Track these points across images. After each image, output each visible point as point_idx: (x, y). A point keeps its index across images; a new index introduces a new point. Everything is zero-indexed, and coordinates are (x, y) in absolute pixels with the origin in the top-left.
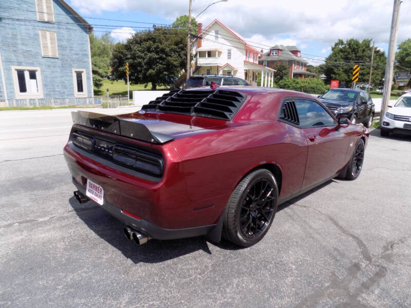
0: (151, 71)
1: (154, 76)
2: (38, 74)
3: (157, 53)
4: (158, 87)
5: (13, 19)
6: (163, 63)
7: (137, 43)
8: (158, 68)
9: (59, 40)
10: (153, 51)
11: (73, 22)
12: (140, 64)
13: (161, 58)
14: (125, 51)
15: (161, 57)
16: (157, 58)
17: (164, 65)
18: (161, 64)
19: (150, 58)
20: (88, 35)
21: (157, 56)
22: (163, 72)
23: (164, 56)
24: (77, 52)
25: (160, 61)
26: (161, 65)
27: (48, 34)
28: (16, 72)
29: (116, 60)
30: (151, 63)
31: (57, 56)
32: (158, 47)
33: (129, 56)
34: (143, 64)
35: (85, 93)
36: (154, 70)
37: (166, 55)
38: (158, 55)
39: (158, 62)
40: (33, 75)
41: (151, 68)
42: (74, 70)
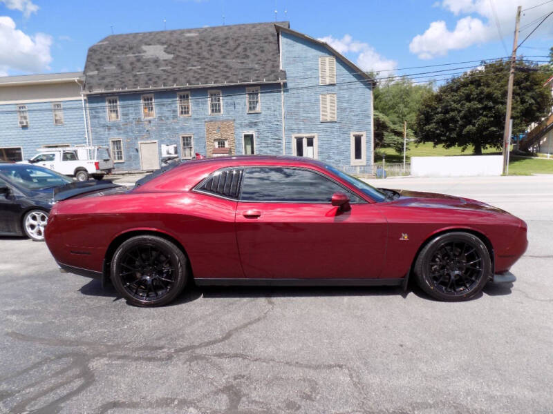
0: (469, 128)
1: (475, 134)
2: (315, 141)
3: (480, 101)
4: (483, 151)
5: (298, 89)
6: (490, 115)
7: (452, 90)
8: (480, 122)
9: (339, 101)
10: (474, 99)
11: (356, 80)
12: (453, 120)
13: (486, 108)
14: (434, 104)
15: (486, 105)
16: (481, 109)
17: (492, 117)
18: (486, 116)
19: (469, 108)
20: (371, 92)
21: (479, 106)
22: (488, 128)
23: (491, 104)
24: (357, 113)
25: (485, 113)
26: (485, 119)
27: (328, 97)
28: (296, 140)
29: (422, 116)
30: (470, 117)
31: (335, 120)
32: (481, 93)
33: (439, 110)
34: (459, 119)
35: (363, 161)
36: (474, 125)
37: (493, 103)
38: (482, 104)
39: (482, 114)
40: (310, 143)
41: (470, 123)
42: (352, 134)
